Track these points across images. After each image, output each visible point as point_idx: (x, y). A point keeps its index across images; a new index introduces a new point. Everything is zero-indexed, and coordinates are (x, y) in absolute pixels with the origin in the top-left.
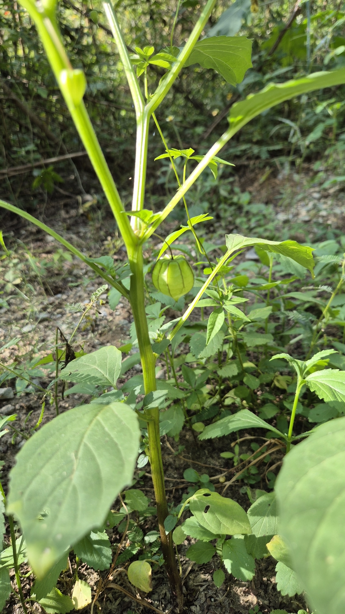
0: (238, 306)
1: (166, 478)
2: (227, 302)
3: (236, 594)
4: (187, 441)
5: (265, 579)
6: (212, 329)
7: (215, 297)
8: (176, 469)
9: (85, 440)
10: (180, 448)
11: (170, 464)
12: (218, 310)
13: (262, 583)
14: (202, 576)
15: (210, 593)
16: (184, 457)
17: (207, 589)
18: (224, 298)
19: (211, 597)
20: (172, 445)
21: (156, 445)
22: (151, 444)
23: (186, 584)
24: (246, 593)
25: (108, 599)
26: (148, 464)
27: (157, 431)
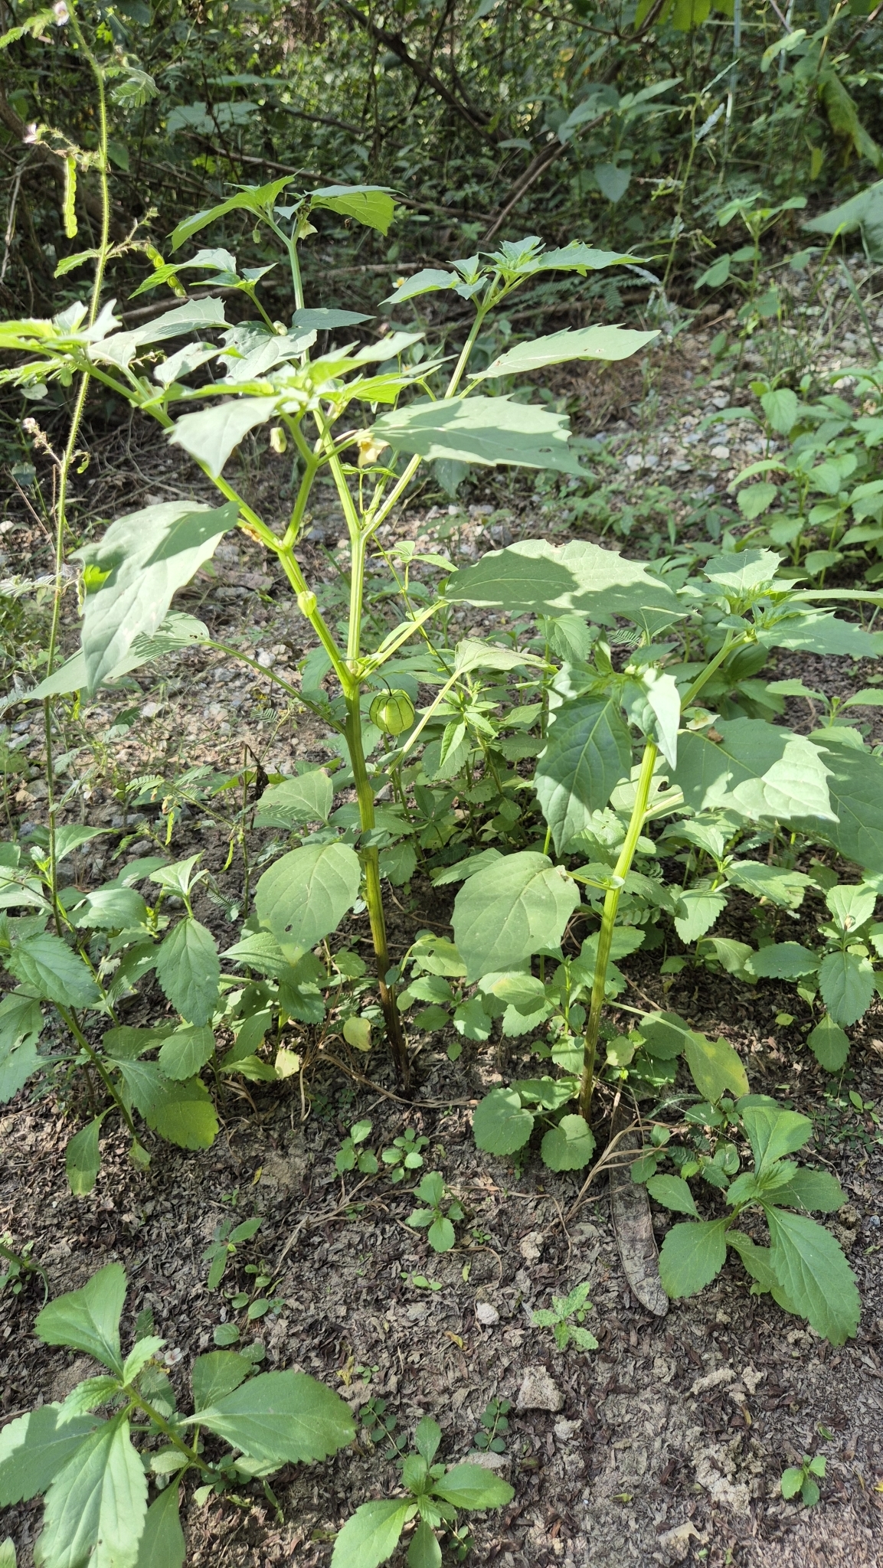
0: (484, 714)
1: (390, 945)
2: (469, 708)
3: (477, 1073)
4: (423, 894)
5: (514, 1057)
6: (448, 745)
7: (454, 701)
8: (406, 932)
9: (314, 875)
10: (413, 903)
11: (397, 927)
12: (457, 720)
13: (511, 1061)
14: (437, 1056)
15: (445, 1073)
16: (418, 915)
17: (442, 1068)
18: (467, 700)
19: (445, 1077)
20: (400, 900)
21: (376, 887)
22: (370, 887)
23: (415, 1063)
24: (490, 1073)
25: (317, 1080)
26: (366, 910)
27: (376, 873)
